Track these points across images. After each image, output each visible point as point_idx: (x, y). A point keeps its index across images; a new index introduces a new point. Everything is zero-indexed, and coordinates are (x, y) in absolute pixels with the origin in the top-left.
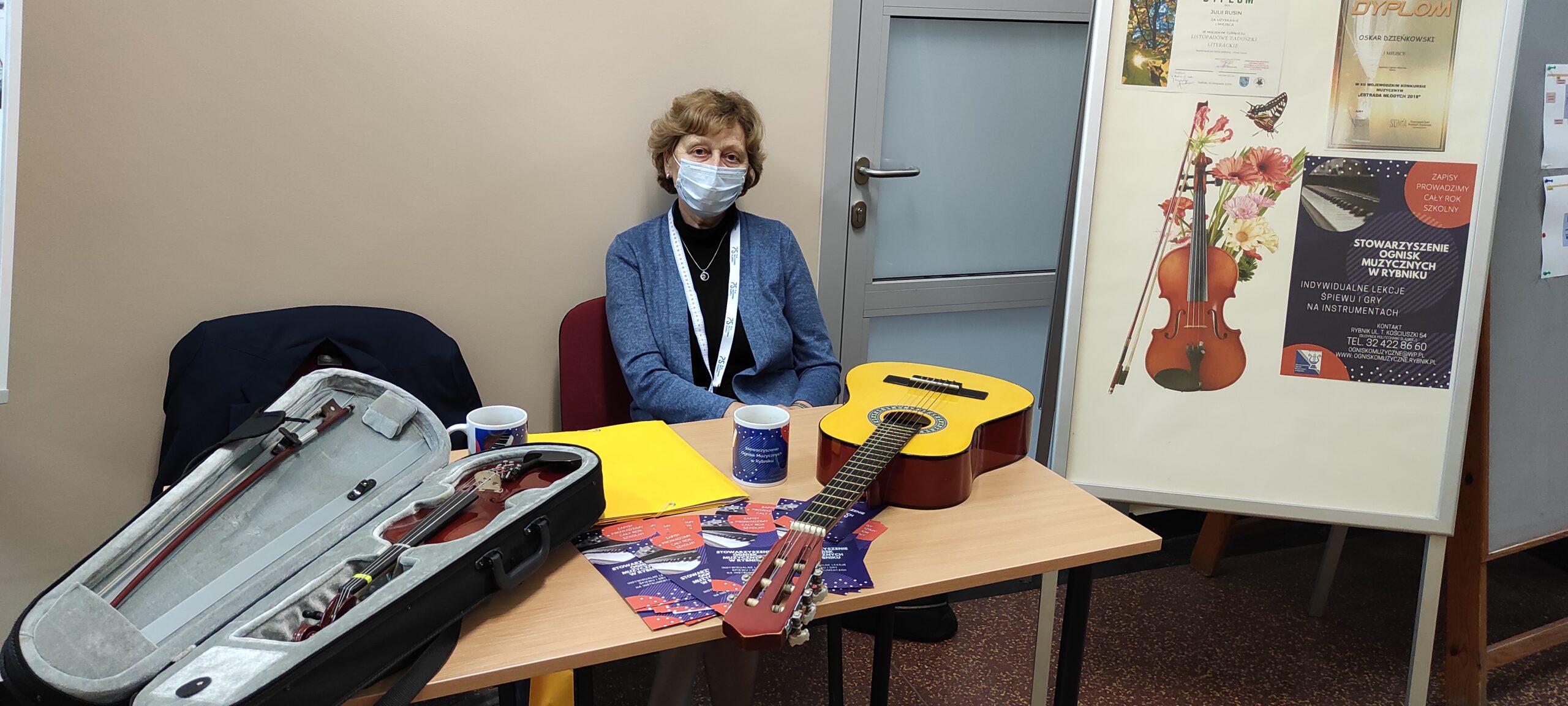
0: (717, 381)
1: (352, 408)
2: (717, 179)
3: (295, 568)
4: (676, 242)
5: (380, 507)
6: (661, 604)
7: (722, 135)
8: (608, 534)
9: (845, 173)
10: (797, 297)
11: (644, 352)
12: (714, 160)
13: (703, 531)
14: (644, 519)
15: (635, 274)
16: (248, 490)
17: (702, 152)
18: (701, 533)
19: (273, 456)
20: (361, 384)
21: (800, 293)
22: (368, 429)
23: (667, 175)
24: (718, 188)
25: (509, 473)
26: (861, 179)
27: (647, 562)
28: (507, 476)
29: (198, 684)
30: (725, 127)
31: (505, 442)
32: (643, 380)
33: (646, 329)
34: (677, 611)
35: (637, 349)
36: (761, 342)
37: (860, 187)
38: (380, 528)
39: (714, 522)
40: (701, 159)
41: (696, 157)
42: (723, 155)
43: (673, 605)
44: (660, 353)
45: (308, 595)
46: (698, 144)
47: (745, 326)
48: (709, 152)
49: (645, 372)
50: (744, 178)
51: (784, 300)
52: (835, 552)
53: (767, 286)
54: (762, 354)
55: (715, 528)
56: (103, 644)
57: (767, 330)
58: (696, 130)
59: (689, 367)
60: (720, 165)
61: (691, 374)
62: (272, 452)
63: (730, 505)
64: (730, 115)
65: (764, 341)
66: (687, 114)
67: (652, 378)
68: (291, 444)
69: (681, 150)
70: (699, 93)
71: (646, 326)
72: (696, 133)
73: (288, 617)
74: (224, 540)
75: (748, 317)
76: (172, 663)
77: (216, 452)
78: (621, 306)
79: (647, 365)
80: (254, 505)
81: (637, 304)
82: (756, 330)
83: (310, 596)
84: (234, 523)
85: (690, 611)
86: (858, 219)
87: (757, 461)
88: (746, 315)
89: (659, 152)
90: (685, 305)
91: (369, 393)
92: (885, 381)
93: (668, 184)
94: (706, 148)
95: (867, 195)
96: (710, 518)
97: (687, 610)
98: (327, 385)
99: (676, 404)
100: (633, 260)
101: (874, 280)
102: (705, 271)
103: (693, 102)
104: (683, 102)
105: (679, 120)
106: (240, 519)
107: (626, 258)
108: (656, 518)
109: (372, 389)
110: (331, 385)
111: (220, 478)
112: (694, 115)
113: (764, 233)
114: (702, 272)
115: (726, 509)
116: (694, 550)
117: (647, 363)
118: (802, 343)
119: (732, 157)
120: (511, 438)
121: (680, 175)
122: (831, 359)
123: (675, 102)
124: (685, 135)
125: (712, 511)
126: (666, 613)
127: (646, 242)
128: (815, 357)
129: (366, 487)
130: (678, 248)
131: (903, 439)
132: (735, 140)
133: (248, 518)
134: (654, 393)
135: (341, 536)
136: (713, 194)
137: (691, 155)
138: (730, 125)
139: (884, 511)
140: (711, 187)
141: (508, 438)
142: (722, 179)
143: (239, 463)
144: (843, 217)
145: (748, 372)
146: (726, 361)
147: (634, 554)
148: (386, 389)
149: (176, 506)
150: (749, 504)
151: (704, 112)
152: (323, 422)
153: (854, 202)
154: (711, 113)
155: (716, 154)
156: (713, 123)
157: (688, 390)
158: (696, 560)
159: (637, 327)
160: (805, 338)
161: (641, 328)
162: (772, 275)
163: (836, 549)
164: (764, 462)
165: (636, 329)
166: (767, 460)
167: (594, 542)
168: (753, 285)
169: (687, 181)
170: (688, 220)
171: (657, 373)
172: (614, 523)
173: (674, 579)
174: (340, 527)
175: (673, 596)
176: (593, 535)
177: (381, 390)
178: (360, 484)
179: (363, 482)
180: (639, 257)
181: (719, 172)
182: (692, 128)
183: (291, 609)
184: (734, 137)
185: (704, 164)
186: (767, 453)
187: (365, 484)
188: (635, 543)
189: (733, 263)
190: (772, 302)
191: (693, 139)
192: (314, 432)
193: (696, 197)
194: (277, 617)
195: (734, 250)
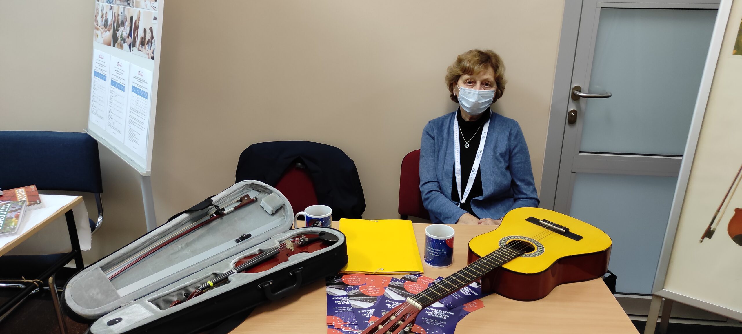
0: (463, 201)
1: (256, 199)
2: (478, 97)
3: (192, 272)
4: (456, 127)
5: (245, 248)
6: (340, 323)
7: (481, 73)
8: (344, 279)
9: (566, 93)
10: (516, 161)
11: (429, 181)
12: (477, 87)
13: (388, 287)
14: (365, 274)
15: (432, 141)
16: (192, 233)
17: (471, 83)
18: (385, 288)
19: (210, 218)
20: (263, 188)
21: (518, 159)
22: (262, 209)
23: (455, 94)
24: (479, 101)
25: (301, 242)
26: (576, 98)
27: (350, 298)
28: (300, 243)
29: (117, 321)
30: (483, 70)
31: (317, 224)
32: (426, 195)
33: (433, 170)
34: (344, 329)
35: (426, 179)
36: (489, 183)
37: (574, 101)
38: (237, 259)
39: (397, 283)
40: (471, 87)
41: (468, 85)
42: (482, 84)
43: (345, 325)
44: (438, 182)
45: (189, 286)
46: (468, 79)
47: (482, 174)
48: (475, 83)
49: (428, 191)
50: (493, 95)
51: (508, 162)
52: (445, 314)
53: (498, 154)
54: (488, 190)
55: (395, 287)
56: (97, 294)
57: (493, 177)
58: (468, 72)
59: (450, 191)
60: (480, 89)
61: (450, 195)
62: (210, 217)
63: (412, 275)
64: (485, 63)
65: (490, 183)
66: (463, 63)
67: (430, 194)
68: (220, 214)
69: (460, 82)
70: (471, 52)
71: (433, 169)
72: (467, 74)
73: (177, 295)
74: (172, 254)
75: (484, 169)
76: (121, 307)
77: (182, 215)
78: (424, 156)
79: (430, 188)
80: (192, 240)
81: (431, 156)
82: (487, 177)
83: (190, 287)
84: (179, 247)
85: (351, 331)
86: (572, 119)
87: (433, 254)
88: (483, 168)
89: (451, 83)
90: (453, 160)
91: (267, 192)
92: (527, 220)
93: (455, 98)
94: (473, 80)
95: (578, 106)
96: (397, 280)
97: (349, 330)
98: (249, 187)
99: (439, 209)
100: (432, 135)
101: (580, 152)
102: (468, 143)
103: (467, 57)
104: (461, 57)
105: (460, 66)
106: (183, 245)
107: (430, 133)
108: (371, 275)
109: (268, 191)
110: (251, 187)
111: (183, 226)
112: (466, 64)
113: (502, 126)
114: (466, 143)
115: (408, 277)
116: (376, 297)
117: (430, 186)
118: (517, 186)
119: (487, 85)
120: (320, 223)
121: (460, 95)
122: (532, 196)
123: (458, 57)
124: (462, 74)
125: (400, 277)
126: (339, 329)
127: (442, 125)
128: (523, 193)
129: (244, 238)
130: (456, 130)
131: (510, 257)
132: (489, 75)
133: (187, 245)
134: (429, 202)
135: (220, 260)
136: (476, 104)
137: (465, 84)
138: (486, 68)
139: (490, 295)
140: (475, 101)
141: (319, 222)
142: (481, 96)
143: (193, 220)
144: (563, 117)
145: (480, 198)
146: (469, 191)
147: (347, 292)
148: (273, 192)
149: (155, 237)
150: (422, 276)
151: (472, 62)
152: (240, 204)
153: (571, 109)
154: (476, 63)
155: (478, 84)
156: (477, 68)
157: (445, 203)
158: (373, 303)
159: (429, 168)
160: (519, 183)
161: (430, 168)
162: (502, 147)
163: (448, 312)
164: (436, 255)
165: (428, 169)
166: (437, 255)
167: (336, 282)
168: (490, 152)
169: (463, 98)
170: (463, 116)
171: (433, 193)
172: (350, 273)
173: (355, 311)
174: (221, 256)
175: (348, 320)
176: (337, 278)
177: (271, 192)
178: (242, 236)
179: (244, 235)
180: (435, 134)
181: (479, 93)
182: (466, 71)
183: (180, 291)
184: (488, 74)
185: (472, 89)
186: (437, 251)
187: (244, 236)
188: (351, 286)
189: (482, 140)
190: (500, 162)
191: (466, 77)
192: (233, 209)
193: (467, 106)
194: (171, 294)
195: (484, 133)
